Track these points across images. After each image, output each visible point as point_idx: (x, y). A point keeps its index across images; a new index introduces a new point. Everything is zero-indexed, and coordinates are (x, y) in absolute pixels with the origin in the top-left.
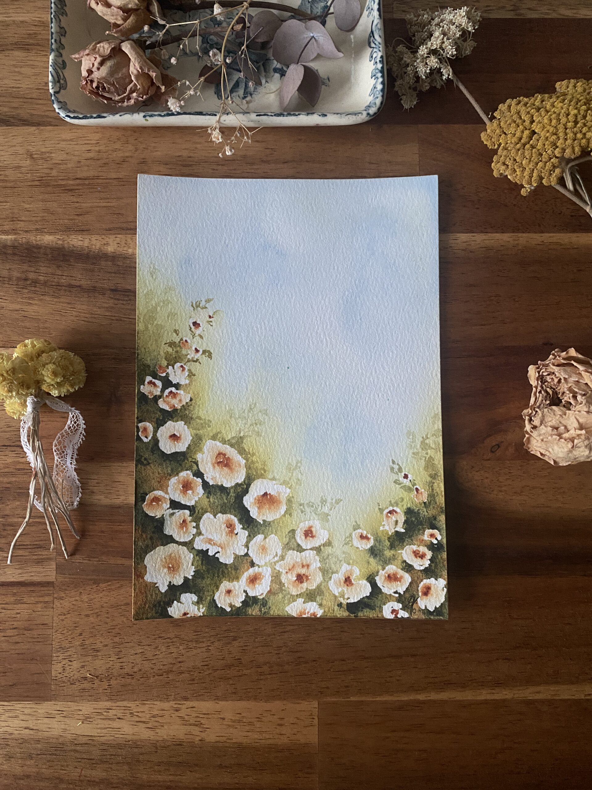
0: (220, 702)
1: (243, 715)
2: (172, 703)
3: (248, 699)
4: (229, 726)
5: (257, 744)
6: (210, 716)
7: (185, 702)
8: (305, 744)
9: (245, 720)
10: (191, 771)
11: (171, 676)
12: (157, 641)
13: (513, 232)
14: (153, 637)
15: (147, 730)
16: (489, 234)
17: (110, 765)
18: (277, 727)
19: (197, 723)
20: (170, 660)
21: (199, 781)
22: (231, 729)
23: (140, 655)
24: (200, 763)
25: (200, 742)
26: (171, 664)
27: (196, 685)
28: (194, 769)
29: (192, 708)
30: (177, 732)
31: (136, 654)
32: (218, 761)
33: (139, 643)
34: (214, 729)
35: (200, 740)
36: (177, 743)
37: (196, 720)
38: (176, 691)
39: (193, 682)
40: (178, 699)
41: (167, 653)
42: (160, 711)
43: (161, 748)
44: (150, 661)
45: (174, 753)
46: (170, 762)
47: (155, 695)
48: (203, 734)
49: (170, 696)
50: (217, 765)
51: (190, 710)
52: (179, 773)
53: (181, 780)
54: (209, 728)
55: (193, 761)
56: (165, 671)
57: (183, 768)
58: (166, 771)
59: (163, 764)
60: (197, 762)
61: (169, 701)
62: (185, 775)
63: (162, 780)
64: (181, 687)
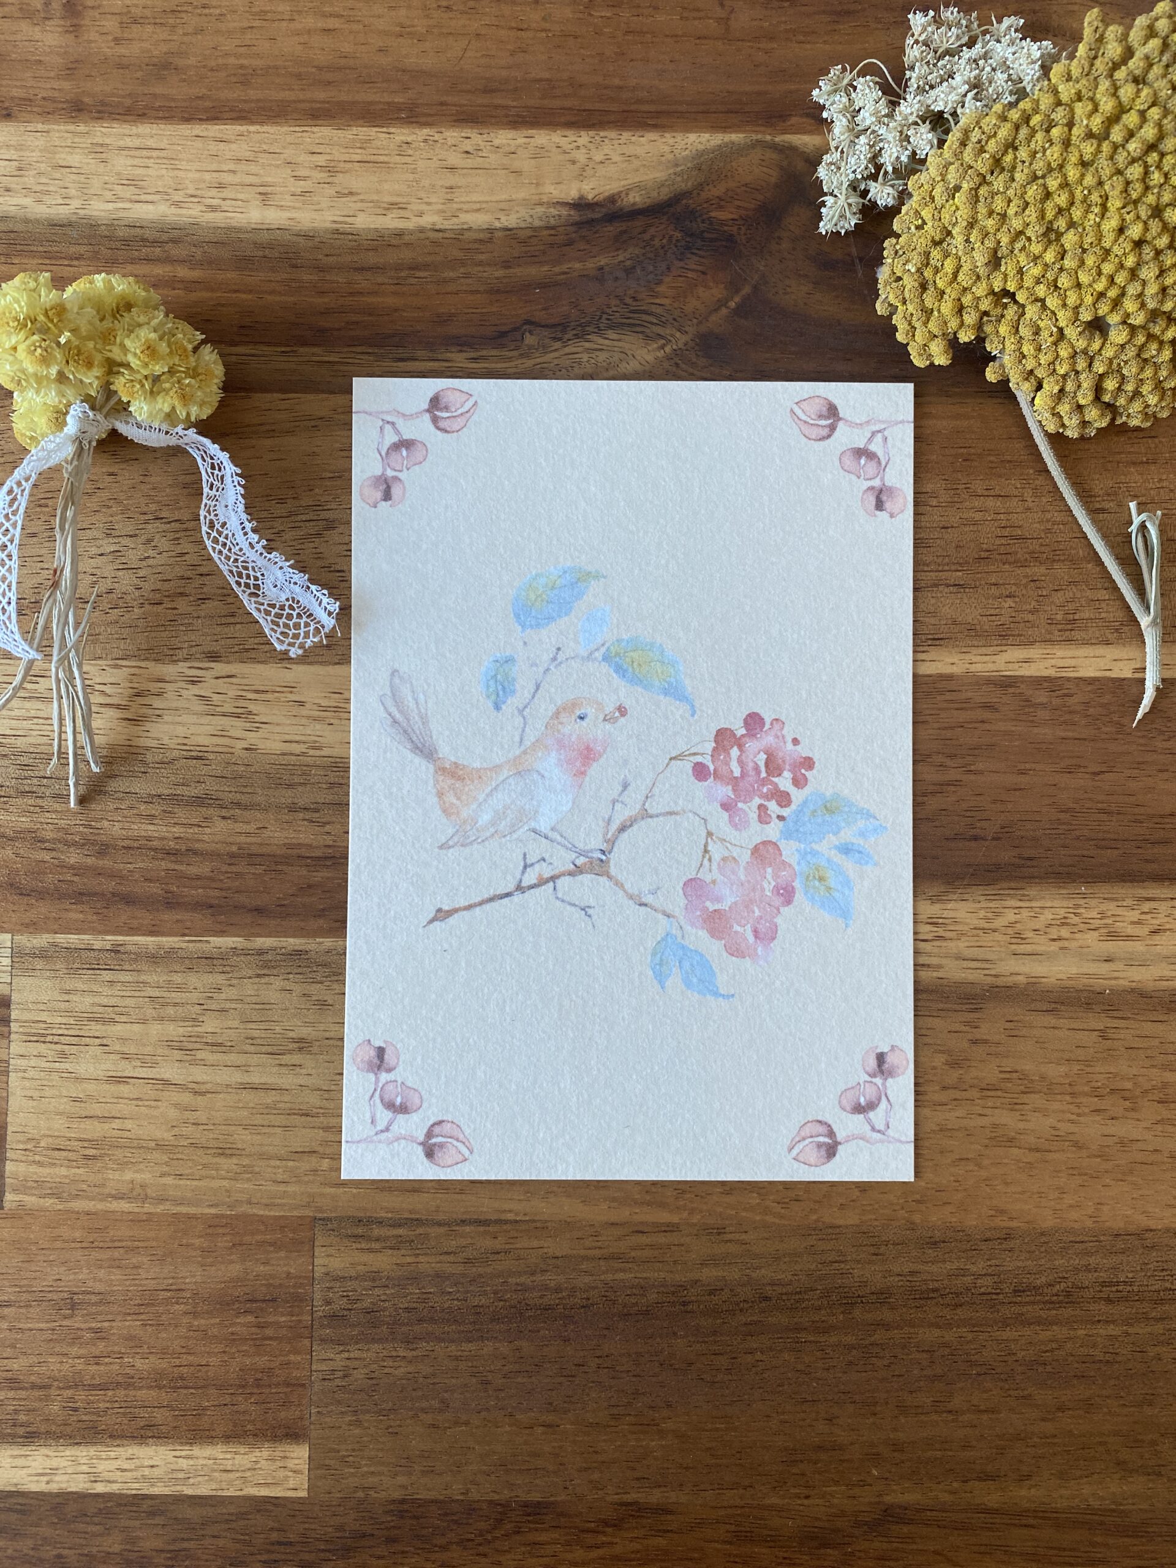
0: (294, 667)
2: (182, 667)
4: (313, 721)
6: (269, 696)
7: (212, 665)
10: (224, 818)
11: (182, 605)
12: (150, 526)
14: (143, 517)
15: (126, 723)
17: (39, 802)
20: (180, 571)
21: (242, 839)
22: (318, 727)
23: (110, 557)
24: (244, 799)
25: (245, 754)
26: (182, 578)
27: (238, 626)
28: (232, 812)
29: (228, 677)
30: (193, 729)
31: (102, 555)
32: (286, 796)
33: (109, 532)
34: (278, 724)
35: (246, 749)
36: (193, 754)
37: (237, 704)
38: (193, 638)
39: (232, 620)
40: (198, 656)
41: (173, 554)
42: (154, 683)
43: (157, 766)
44: (134, 571)
45: (186, 777)
46: (175, 795)
47: (144, 647)
48: (252, 734)
49: (177, 651)
50: (284, 805)
51: (225, 683)
52: (195, 821)
53: (201, 837)
54: (267, 723)
55: (230, 795)
56: (167, 593)
57: (205, 809)
58: (167, 815)
59: (159, 800)
60: (239, 797)
61: (175, 661)
62: (210, 825)
63: (157, 835)
64: (204, 630)
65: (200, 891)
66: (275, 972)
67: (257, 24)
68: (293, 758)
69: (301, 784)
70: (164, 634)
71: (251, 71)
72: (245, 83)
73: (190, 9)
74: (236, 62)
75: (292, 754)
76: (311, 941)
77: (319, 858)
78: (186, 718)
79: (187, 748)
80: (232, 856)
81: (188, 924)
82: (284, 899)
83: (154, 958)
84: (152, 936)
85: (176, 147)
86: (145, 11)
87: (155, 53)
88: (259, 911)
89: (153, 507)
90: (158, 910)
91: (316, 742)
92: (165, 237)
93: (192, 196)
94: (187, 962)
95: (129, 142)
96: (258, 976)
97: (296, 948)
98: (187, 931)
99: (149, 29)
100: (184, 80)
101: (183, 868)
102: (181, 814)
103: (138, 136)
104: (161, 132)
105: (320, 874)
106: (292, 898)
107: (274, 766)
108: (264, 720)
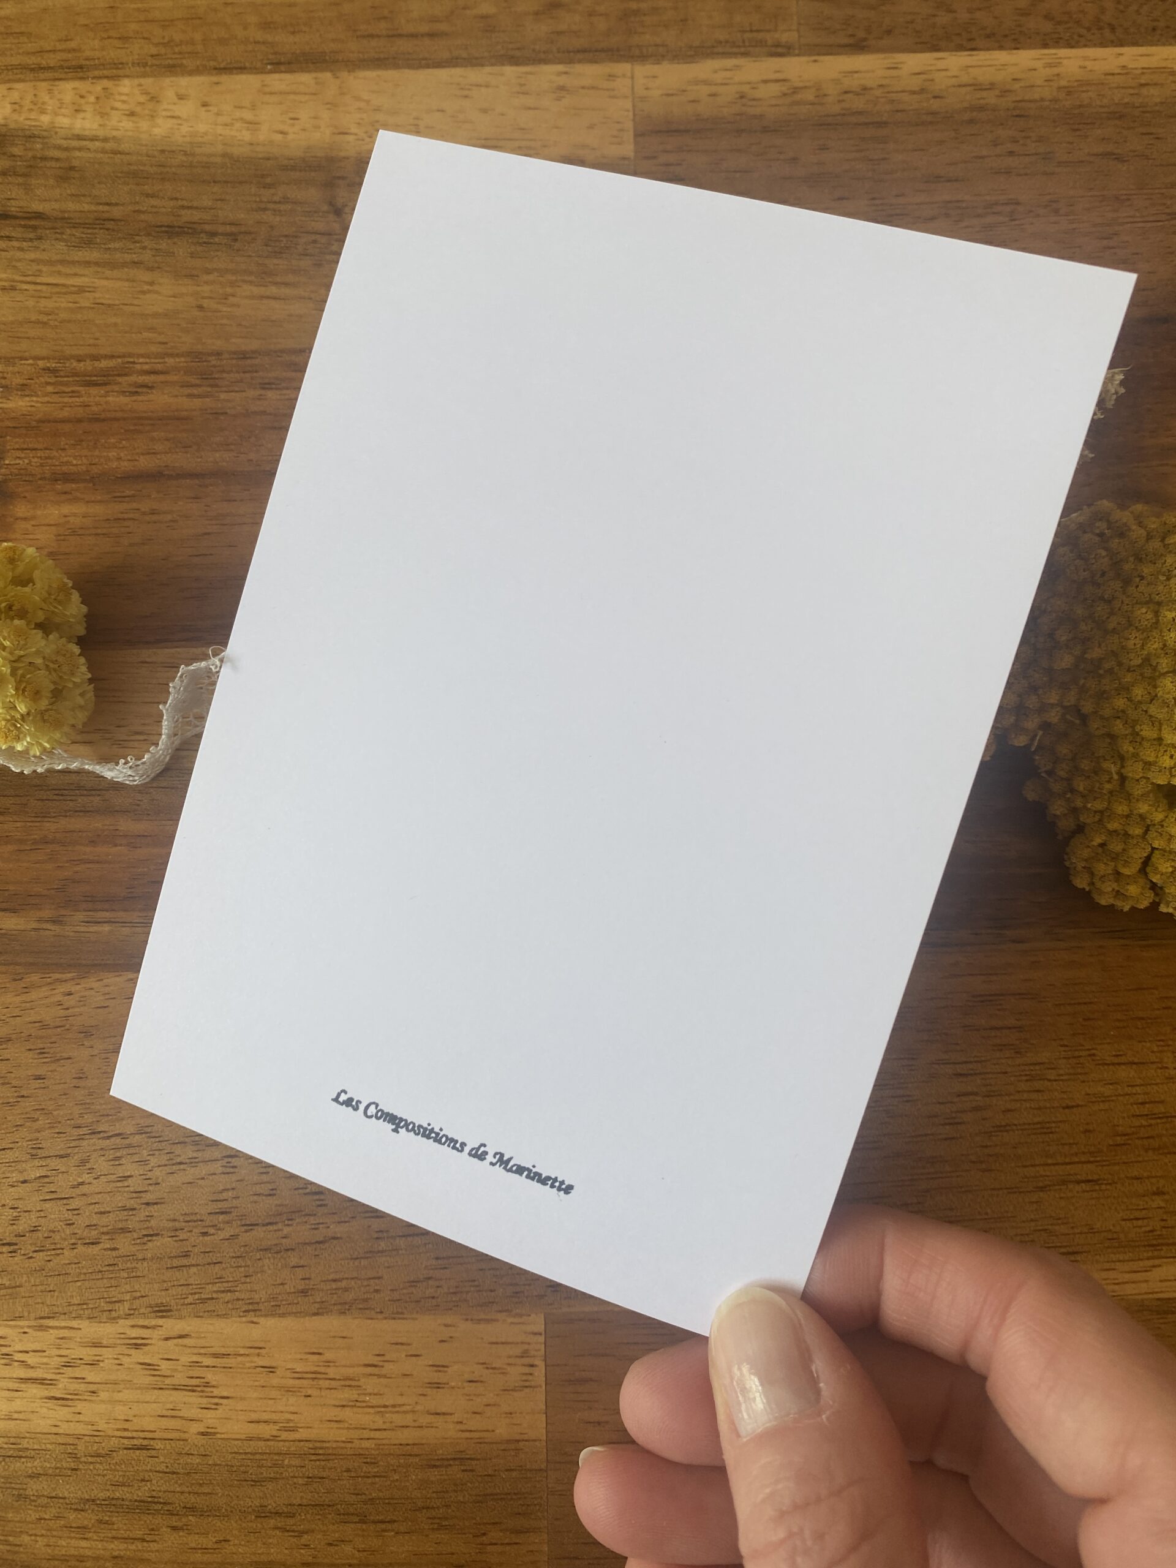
0: (262, 1320)
1: (329, 1355)
2: (123, 1325)
3: (345, 1309)
4: (289, 1390)
5: (368, 1444)
6: (231, 1361)
7: (160, 1322)
8: (508, 1441)
9: (332, 1372)
10: (174, 1528)
11: (124, 1244)
12: (85, 1143)
13: (1045, 46)
14: (76, 1132)
15: (51, 1404)
16: (982, 53)
18: (428, 1391)
19: (194, 1382)
20: (121, 1200)
21: (199, 1557)
22: (292, 1400)
23: (35, 1185)
24: (200, 1502)
25: (202, 1440)
26: (124, 1209)
27: (194, 1270)
28: (184, 1520)
29: (181, 1337)
30: (136, 1409)
31: (24, 1182)
32: (254, 1496)
33: (34, 1152)
34: (242, 1399)
35: (203, 1434)
36: (135, 1442)
37: (191, 1374)
38: (137, 1287)
39: (185, 1261)
40: (142, 1310)
41: (113, 1177)
42: (88, 1348)
43: (90, 1459)
44: (65, 1201)
45: (127, 1474)
46: (113, 1499)
47: (76, 1301)
48: (210, 1414)
49: (117, 1304)
50: (250, 1509)
51: (176, 1345)
52: (139, 1534)
53: (146, 1555)
54: (227, 1398)
55: (182, 1497)
56: (105, 1229)
57: (150, 1517)
58: (102, 1526)
59: (92, 1507)
60: (193, 1500)
61: (114, 1318)
62: (156, 1538)
63: (90, 1554)
64: (151, 1276)
68: (262, 1443)
69: (272, 1479)
70: (100, 1283)
73: (137, 516)
75: (259, 1439)
78: (127, 1395)
79: (130, 1434)
86: (85, 520)
89: (89, 1118)
91: (288, 1421)
102: (121, 1524)
107: (237, 1456)
108: (225, 1394)
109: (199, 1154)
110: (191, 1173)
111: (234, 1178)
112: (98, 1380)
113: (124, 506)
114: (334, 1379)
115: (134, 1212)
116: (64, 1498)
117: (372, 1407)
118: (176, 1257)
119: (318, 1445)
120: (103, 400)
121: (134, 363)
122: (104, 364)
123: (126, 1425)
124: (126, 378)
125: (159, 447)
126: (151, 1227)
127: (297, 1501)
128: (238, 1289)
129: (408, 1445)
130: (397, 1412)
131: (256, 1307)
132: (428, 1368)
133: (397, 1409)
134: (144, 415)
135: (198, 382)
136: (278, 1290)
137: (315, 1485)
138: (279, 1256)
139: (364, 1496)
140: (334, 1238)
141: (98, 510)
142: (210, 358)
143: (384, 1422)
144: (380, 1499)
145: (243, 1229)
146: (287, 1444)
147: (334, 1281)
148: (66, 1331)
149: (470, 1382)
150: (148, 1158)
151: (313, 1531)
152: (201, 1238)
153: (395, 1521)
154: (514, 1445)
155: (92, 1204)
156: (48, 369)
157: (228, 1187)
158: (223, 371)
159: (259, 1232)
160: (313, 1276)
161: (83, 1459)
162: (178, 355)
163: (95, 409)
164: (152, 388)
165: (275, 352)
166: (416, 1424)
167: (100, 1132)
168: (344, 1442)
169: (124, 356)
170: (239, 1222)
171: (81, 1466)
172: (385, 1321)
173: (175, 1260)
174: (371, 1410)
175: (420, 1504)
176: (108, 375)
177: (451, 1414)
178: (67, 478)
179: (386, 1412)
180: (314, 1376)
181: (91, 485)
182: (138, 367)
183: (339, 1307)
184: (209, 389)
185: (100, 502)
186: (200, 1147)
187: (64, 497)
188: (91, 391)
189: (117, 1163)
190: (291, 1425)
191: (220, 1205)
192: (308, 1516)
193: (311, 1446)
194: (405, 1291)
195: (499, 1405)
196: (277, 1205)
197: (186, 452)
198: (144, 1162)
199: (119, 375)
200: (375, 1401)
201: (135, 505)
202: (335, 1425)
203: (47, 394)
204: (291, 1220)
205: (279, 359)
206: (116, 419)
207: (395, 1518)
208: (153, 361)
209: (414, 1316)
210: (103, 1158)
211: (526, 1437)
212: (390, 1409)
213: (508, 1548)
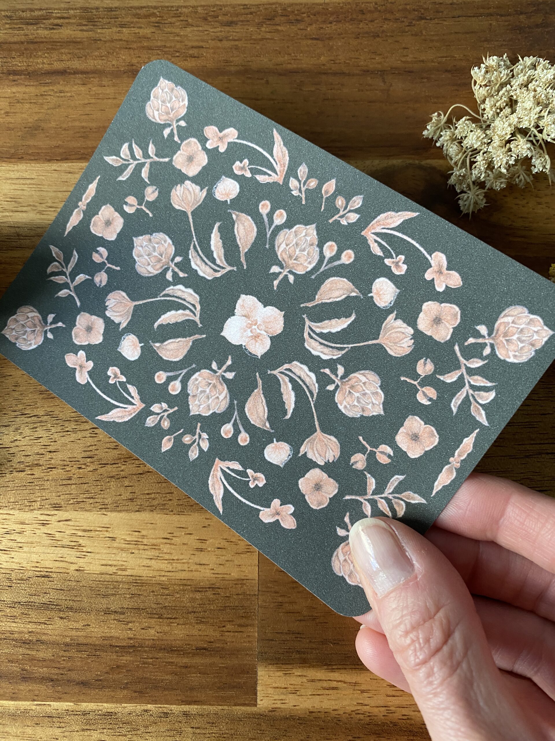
0: (109, 513)
1: (144, 533)
2: (37, 514)
3: (152, 509)
4: (122, 550)
5: (164, 579)
6: (92, 534)
7: (56, 512)
8: (238, 580)
9: (145, 541)
10: (61, 618)
11: (37, 472)
12: (18, 419)
14: (13, 414)
18: (196, 553)
19: (73, 544)
20: (36, 449)
21: (74, 633)
22: (124, 555)
24: (75, 605)
25: (77, 574)
26: (38, 454)
27: (73, 486)
28: (67, 614)
29: (66, 520)
30: (42, 557)
32: (103, 603)
34: (98, 553)
35: (77, 570)
36: (42, 573)
37: (71, 539)
38: (44, 494)
39: (69, 482)
40: (46, 506)
41: (32, 438)
42: (18, 525)
43: (18, 582)
44: (7, 449)
45: (37, 589)
46: (30, 602)
47: (12, 500)
48: (81, 560)
49: (34, 503)
50: (101, 610)
51: (64, 525)
52: (43, 620)
53: (46, 632)
54: (90, 552)
55: (66, 602)
56: (28, 464)
57: (49, 612)
58: (24, 616)
59: (19, 606)
60: (72, 604)
61: (32, 510)
62: (52, 623)
63: (17, 630)
64: (51, 489)
65: (44, 669)
66: (93, 727)
67: (93, 101)
68: (108, 576)
69: (113, 595)
70: (25, 492)
71: (88, 130)
72: (85, 137)
73: (52, 93)
74: (80, 125)
75: (107, 574)
76: (118, 705)
77: (124, 647)
78: (38, 549)
79: (39, 569)
80: (67, 645)
81: (37, 692)
82: (100, 676)
83: (14, 716)
84: (12, 700)
85: (40, 177)
86: (25, 95)
87: (30, 120)
88: (84, 684)
89: (20, 407)
90: (17, 683)
91: (122, 565)
92: (32, 233)
93: (51, 207)
94: (35, 719)
95: (12, 175)
96: (83, 730)
97: (108, 711)
98: (36, 698)
99: (27, 106)
100: (47, 137)
101: (34, 653)
102: (34, 615)
103: (18, 171)
104: (33, 168)
105: (124, 658)
106: (106, 675)
107: (95, 582)
108: (89, 550)
109: (78, 427)
110: (73, 437)
111: (96, 439)
112: (23, 541)
113: (46, 88)
114: (146, 545)
115: (43, 456)
116: (4, 601)
117: (166, 560)
118: (64, 480)
119: (138, 578)
120: (35, 32)
121: (52, 13)
122: (37, 13)
123: (38, 565)
124: (48, 21)
125: (64, 57)
126: (52, 464)
127: (126, 606)
128: (97, 497)
129: (184, 580)
130: (180, 563)
131: (106, 507)
132: (196, 541)
133: (179, 561)
134: (58, 40)
135: (86, 23)
136: (118, 498)
137: (135, 598)
138: (119, 480)
139: (161, 605)
140: (148, 472)
141: (32, 89)
142: (93, 11)
143: (173, 568)
144: (169, 606)
145: (100, 466)
146: (121, 577)
147: (148, 494)
148: (7, 516)
149: (218, 548)
150: (51, 428)
151: (134, 622)
152: (78, 470)
153: (177, 618)
154: (240, 582)
155: (21, 451)
156: (7, 16)
157: (93, 444)
158: (99, 18)
159: (109, 468)
160: (137, 491)
161: (14, 581)
162: (76, 9)
163: (31, 37)
164: (61, 26)
165: (127, 8)
166: (190, 569)
167: (26, 414)
168: (150, 577)
169: (47, 9)
170: (98, 463)
171: (13, 585)
172: (174, 516)
173: (64, 481)
174: (166, 562)
175: (190, 610)
176: (38, 19)
177: (208, 565)
178: (15, 73)
179: (174, 563)
180: (136, 543)
181: (28, 77)
182: (54, 15)
183: (150, 508)
184: (92, 27)
185: (32, 86)
186: (79, 423)
187: (13, 83)
188: (29, 27)
189: (35, 430)
190: (124, 567)
191: (88, 453)
192: (132, 614)
193: (134, 578)
194: (185, 500)
195: (233, 561)
196: (118, 454)
197: (79, 60)
198: (49, 430)
199: (44, 19)
200: (167, 557)
201: (51, 88)
202: (147, 568)
203: (6, 29)
204: (125, 462)
205: (130, 12)
206: (42, 42)
207: (177, 617)
208: (62, 11)
209: (190, 513)
210: (27, 428)
211: (248, 578)
212: (176, 561)
213: (236, 634)
